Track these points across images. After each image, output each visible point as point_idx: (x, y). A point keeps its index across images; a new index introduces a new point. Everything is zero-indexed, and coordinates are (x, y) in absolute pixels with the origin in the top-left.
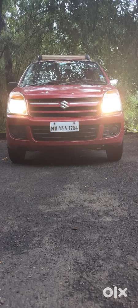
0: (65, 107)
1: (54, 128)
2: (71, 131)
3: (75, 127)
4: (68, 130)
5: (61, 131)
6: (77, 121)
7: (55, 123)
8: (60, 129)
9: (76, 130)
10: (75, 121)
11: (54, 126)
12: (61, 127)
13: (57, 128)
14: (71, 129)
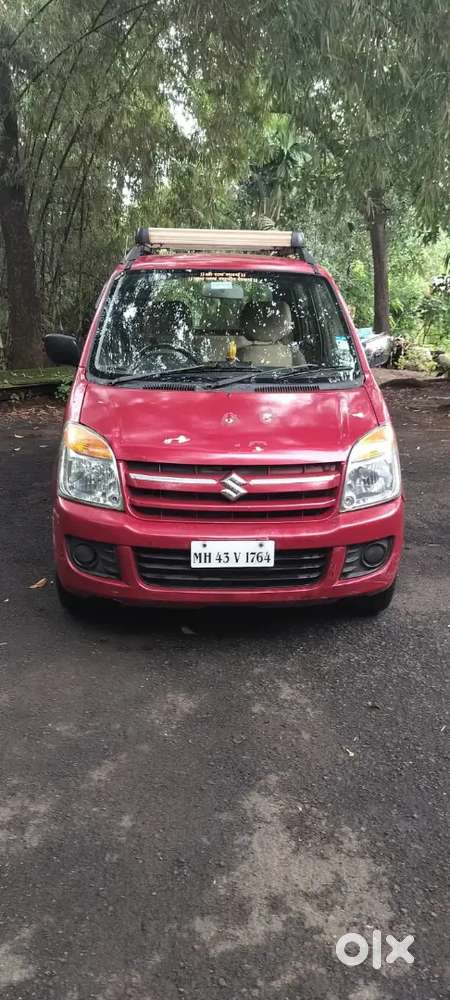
0: (234, 495)
1: (203, 555)
2: (250, 565)
3: (264, 556)
4: (242, 564)
5: (222, 565)
6: (271, 539)
7: (207, 543)
8: (220, 560)
9: (264, 564)
10: (264, 539)
11: (204, 551)
12: (222, 554)
13: (210, 556)
14: (250, 560)
